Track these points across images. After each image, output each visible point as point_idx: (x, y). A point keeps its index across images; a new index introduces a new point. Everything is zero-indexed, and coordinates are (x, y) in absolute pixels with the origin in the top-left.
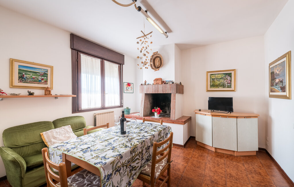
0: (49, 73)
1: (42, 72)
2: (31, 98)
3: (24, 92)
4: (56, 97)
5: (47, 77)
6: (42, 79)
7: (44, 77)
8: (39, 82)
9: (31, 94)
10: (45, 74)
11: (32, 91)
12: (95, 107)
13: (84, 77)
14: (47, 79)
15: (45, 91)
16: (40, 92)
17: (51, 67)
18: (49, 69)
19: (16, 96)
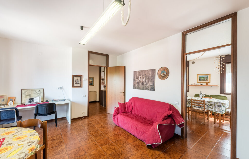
0: (209, 77)
1: (206, 77)
2: (201, 86)
3: (199, 84)
4: (212, 86)
6: (206, 79)
8: (205, 80)
9: (201, 85)
10: (207, 78)
11: (202, 84)
15: (206, 84)
16: (204, 84)
17: (210, 74)
18: (209, 75)
19: (197, 85)
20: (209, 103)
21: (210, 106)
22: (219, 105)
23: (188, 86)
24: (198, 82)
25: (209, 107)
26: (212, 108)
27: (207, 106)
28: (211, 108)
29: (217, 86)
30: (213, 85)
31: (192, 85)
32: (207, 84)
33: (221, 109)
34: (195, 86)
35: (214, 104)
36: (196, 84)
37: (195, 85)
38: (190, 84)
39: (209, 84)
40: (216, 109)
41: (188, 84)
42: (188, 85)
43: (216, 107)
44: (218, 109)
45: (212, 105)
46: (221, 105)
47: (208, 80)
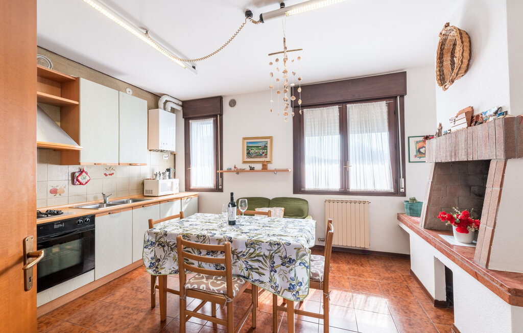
0: (269, 145)
1: (262, 145)
2: (252, 173)
3: (247, 167)
4: (276, 171)
5: (267, 150)
6: (263, 153)
7: (264, 150)
8: (260, 156)
9: (252, 169)
10: (265, 147)
11: (253, 165)
12: (327, 188)
13: (311, 143)
14: (267, 152)
15: (263, 165)
16: (258, 167)
17: (270, 138)
18: (268, 140)
19: (243, 171)
20: (252, 250)
21: (256, 265)
22: (286, 257)
23: (222, 174)
24: (244, 162)
25: (252, 269)
26: (261, 270)
27: (244, 266)
28: (260, 274)
29: (287, 170)
30: (278, 168)
31: (229, 170)
32: (265, 168)
33: (292, 275)
34: (238, 173)
35: (267, 253)
36: (241, 166)
37: (238, 171)
38: (225, 168)
39: (270, 167)
40: (276, 276)
41: (222, 169)
42: (221, 171)
43: (278, 266)
44: (284, 277)
45: (261, 259)
46: (294, 257)
47: (266, 155)
